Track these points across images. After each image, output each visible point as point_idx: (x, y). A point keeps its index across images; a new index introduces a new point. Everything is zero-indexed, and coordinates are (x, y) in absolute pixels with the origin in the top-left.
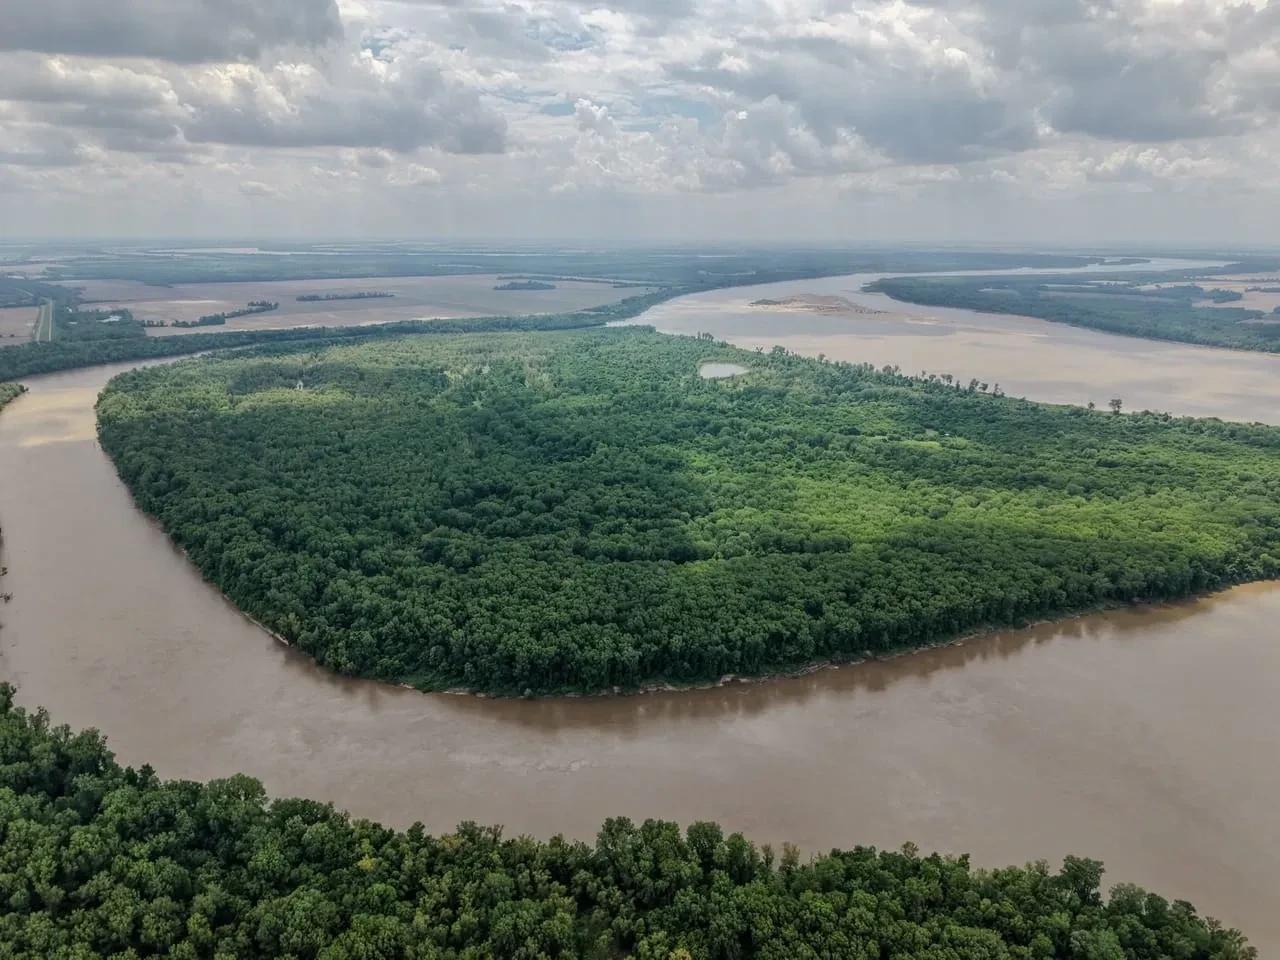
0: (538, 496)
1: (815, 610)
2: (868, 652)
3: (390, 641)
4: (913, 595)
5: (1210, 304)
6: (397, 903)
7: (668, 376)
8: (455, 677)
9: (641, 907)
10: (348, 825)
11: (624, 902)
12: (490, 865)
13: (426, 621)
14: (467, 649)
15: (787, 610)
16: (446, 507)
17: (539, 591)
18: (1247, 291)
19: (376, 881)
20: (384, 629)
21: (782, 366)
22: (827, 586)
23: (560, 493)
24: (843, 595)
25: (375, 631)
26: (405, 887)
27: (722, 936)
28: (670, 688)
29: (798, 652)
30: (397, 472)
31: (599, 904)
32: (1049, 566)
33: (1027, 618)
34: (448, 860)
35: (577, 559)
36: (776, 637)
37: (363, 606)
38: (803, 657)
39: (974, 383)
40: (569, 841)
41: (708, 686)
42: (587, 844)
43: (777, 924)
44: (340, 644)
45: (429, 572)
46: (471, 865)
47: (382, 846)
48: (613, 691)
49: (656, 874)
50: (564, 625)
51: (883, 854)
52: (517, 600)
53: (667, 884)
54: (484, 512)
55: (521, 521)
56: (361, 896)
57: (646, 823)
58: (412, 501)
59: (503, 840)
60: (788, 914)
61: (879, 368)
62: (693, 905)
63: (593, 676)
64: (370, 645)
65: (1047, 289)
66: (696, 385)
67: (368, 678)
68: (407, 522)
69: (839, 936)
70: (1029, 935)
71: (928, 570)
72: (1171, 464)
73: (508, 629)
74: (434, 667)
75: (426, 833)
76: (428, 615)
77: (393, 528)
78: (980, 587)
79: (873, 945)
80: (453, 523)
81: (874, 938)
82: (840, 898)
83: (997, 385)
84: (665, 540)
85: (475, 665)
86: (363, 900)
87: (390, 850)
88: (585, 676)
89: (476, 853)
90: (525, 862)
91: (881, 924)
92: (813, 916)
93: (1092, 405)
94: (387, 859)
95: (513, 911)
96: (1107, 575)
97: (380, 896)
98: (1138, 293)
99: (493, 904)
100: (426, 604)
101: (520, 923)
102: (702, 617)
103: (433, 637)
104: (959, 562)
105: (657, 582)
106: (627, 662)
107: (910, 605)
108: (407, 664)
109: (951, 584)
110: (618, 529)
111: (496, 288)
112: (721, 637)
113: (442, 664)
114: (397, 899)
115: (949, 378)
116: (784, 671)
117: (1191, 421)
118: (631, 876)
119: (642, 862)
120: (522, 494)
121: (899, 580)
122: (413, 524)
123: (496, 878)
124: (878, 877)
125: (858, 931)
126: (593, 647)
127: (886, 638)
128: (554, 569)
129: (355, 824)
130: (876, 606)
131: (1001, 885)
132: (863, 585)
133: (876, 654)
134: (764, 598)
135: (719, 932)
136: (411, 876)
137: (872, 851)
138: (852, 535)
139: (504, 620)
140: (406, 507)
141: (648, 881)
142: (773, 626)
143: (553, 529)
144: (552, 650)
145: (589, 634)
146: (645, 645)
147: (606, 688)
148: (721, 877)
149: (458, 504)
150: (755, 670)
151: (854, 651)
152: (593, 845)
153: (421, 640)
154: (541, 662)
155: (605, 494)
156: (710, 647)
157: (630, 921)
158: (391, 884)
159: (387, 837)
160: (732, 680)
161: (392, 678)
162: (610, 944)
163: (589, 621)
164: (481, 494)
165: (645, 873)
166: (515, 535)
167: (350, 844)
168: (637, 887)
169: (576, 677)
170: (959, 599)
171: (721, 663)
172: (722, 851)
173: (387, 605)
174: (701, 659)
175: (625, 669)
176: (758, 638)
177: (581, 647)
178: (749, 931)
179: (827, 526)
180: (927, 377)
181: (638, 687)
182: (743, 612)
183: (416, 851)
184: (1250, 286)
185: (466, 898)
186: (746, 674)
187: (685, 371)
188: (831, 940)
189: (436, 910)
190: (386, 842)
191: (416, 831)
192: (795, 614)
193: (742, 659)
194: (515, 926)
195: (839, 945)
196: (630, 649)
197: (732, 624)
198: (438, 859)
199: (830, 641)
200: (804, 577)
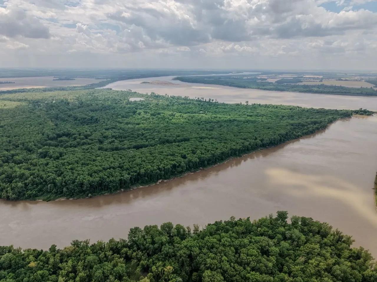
0: (81, 135)
1: (184, 157)
2: (201, 168)
3: (30, 185)
4: (211, 150)
5: (260, 81)
6: (49, 276)
7: (120, 101)
8: (59, 194)
9: (149, 256)
10: (21, 253)
11: (143, 255)
12: (88, 254)
13: (45, 176)
14: (63, 183)
15: (176, 158)
16: (46, 140)
17: (88, 162)
18: (267, 78)
19: (38, 270)
20: (27, 181)
21: (155, 97)
22: (186, 150)
23: (89, 133)
24: (192, 152)
25: (23, 182)
26: (52, 270)
27: (182, 258)
28: (141, 187)
29: (181, 170)
30: (25, 132)
31: (133, 258)
32: (245, 139)
33: (242, 154)
34: (69, 256)
35: (100, 151)
36: (174, 166)
37: (17, 174)
38: (183, 171)
39: (210, 100)
40: (117, 240)
41: (154, 184)
42: (124, 239)
43: (200, 249)
44: (8, 189)
45: (43, 161)
46: (79, 255)
47: (38, 257)
48: (121, 191)
49: (153, 243)
50: (100, 171)
51: (225, 222)
52: (80, 165)
53: (158, 245)
54: (61, 141)
55: (77, 142)
56: (32, 277)
57: (145, 227)
58: (32, 140)
59: (90, 245)
60: (203, 245)
61: (183, 97)
62: (169, 250)
63: (114, 186)
64: (22, 187)
65: (221, 79)
66: (129, 103)
67: (22, 200)
68: (31, 147)
69: (221, 248)
70: (274, 236)
71: (213, 143)
72: (265, 115)
73: (79, 174)
74: (51, 192)
75: (57, 248)
76: (46, 174)
77: (25, 149)
78: (229, 146)
79: (232, 248)
80: (50, 145)
81: (232, 246)
82: (218, 237)
83: (216, 99)
84: (131, 143)
85: (68, 189)
86: (33, 278)
87: (42, 258)
88: (111, 186)
89: (81, 251)
90: (101, 250)
91: (233, 242)
92: (211, 244)
93: (241, 103)
94: (41, 261)
95: (101, 268)
96: (260, 140)
97: (41, 276)
98: (243, 79)
99: (91, 267)
100: (44, 171)
101: (105, 271)
102: (149, 163)
103: (49, 181)
104: (221, 141)
105: (131, 155)
106: (126, 179)
107: (211, 153)
108: (39, 192)
109: (220, 146)
110: (113, 141)
111: (54, 80)
112: (157, 168)
113: (54, 190)
114: (49, 275)
115: (203, 98)
116: (177, 176)
117: (266, 105)
118: (143, 246)
119: (147, 240)
120: (76, 134)
121: (206, 146)
122: (34, 147)
123: (91, 258)
124: (226, 228)
125: (227, 245)
126: (113, 176)
127: (206, 162)
128: (93, 155)
129: (24, 251)
130: (202, 154)
131: (261, 223)
132: (196, 149)
133: (203, 168)
134: (168, 155)
135: (181, 257)
136: (54, 266)
137: (221, 222)
138: (189, 137)
139: (77, 172)
140: (30, 142)
141: (151, 246)
142: (173, 162)
143: (89, 144)
144: (98, 179)
145: (110, 172)
146: (132, 173)
147: (119, 190)
148: (177, 239)
149: (52, 139)
150: (169, 177)
151: (197, 168)
152: (126, 238)
153: (44, 183)
154: (94, 183)
155: (106, 133)
156: (154, 171)
157: (147, 261)
158: (46, 269)
159: (40, 253)
160: (162, 181)
161: (32, 198)
162: (141, 271)
163: (110, 169)
164: (59, 136)
165: (149, 244)
166: (75, 147)
167: (23, 259)
168: (146, 249)
169: (107, 188)
170: (224, 150)
171: (158, 176)
172: (174, 231)
173: (27, 173)
174: (151, 176)
175: (125, 182)
176: (169, 166)
177: (108, 177)
178: (191, 254)
179: (181, 135)
180: (197, 99)
181: (130, 188)
182: (162, 160)
183: (54, 255)
184: (268, 77)
185: (80, 267)
186: (166, 179)
187: (125, 99)
188: (219, 250)
189: (67, 275)
190: (40, 255)
191: (53, 249)
192: (179, 158)
193: (164, 174)
194: (103, 273)
195: (222, 251)
196: (127, 175)
197: (160, 163)
198: (64, 257)
199: (190, 165)
200: (178, 148)
